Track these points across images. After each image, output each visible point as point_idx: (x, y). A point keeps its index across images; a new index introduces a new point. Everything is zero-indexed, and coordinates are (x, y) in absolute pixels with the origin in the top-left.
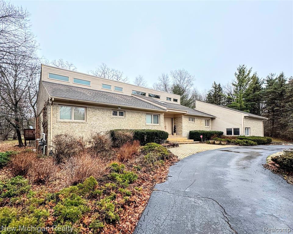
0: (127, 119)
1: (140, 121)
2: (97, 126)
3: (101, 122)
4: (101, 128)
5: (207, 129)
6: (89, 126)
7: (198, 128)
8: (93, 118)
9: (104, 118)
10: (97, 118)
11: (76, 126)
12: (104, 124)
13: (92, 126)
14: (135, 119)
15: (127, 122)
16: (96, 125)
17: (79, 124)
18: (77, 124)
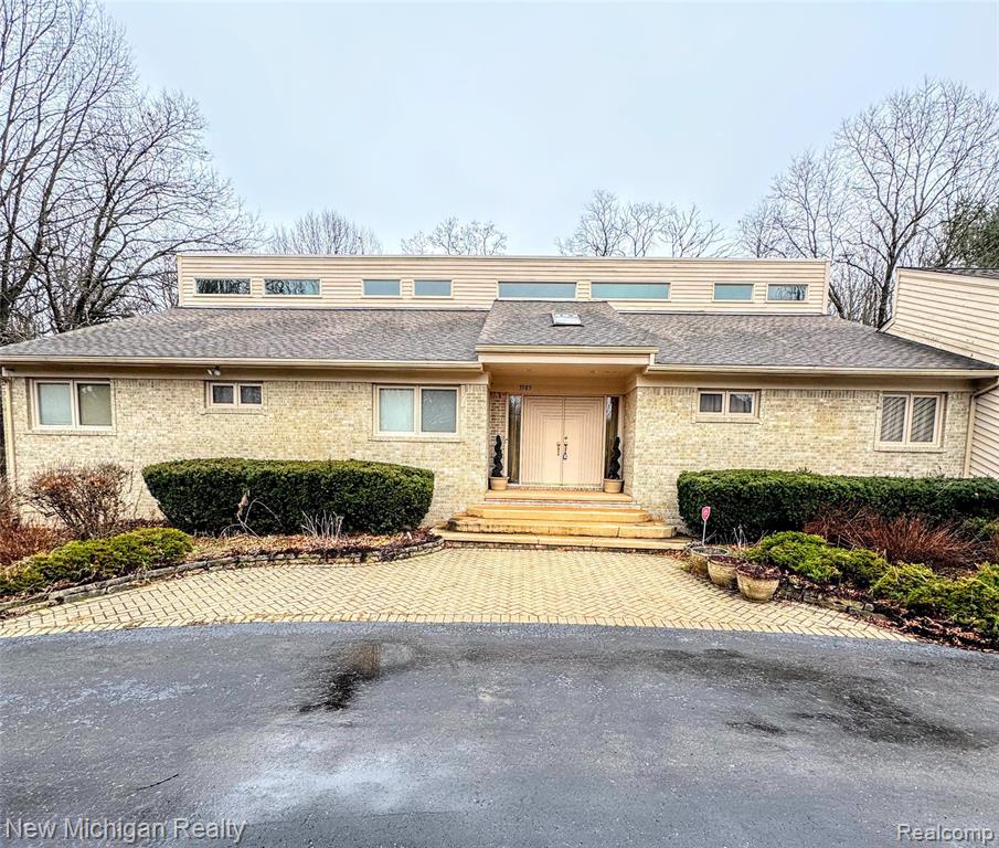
0: (272, 415)
1: (338, 421)
2: (151, 445)
3: (165, 432)
4: (164, 451)
5: (899, 460)
6: (121, 447)
7: (787, 457)
8: (134, 418)
9: (173, 416)
10: (149, 415)
11: (82, 447)
12: (176, 438)
13: (131, 444)
14: (314, 412)
15: (271, 430)
16: (145, 441)
17: (88, 440)
18: (82, 440)
